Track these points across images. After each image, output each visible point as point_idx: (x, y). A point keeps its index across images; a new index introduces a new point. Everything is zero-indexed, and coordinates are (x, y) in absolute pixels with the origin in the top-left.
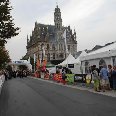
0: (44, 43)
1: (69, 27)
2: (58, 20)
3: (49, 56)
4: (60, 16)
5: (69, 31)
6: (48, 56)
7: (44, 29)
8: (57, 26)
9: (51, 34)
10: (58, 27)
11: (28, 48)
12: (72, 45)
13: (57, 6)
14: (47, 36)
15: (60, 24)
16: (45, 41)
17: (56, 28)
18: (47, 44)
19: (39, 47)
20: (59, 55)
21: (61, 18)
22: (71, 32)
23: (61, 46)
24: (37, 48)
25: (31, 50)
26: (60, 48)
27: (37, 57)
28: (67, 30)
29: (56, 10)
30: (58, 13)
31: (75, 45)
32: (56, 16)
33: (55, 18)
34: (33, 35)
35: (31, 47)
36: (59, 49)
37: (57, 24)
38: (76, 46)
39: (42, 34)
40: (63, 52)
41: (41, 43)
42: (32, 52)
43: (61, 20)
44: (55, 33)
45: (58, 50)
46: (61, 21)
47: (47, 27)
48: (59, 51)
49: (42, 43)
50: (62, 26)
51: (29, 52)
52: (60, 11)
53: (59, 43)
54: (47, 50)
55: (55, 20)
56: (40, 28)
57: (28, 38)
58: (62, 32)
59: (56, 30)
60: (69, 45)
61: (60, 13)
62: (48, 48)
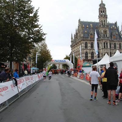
0: (88, 42)
1: (116, 23)
2: (103, 16)
3: (93, 55)
4: (105, 12)
5: (115, 28)
7: (88, 26)
10: (102, 24)
11: (72, 46)
12: (119, 43)
13: (102, 2)
14: (91, 34)
16: (89, 39)
18: (91, 42)
19: (82, 45)
21: (106, 14)
22: (117, 29)
23: (106, 44)
25: (75, 49)
28: (114, 26)
29: (100, 5)
30: (102, 9)
32: (101, 12)
33: (100, 14)
34: (77, 34)
35: (75, 45)
36: (103, 47)
39: (86, 32)
40: (109, 51)
41: (84, 42)
42: (76, 51)
43: (106, 17)
44: (100, 30)
45: (103, 49)
46: (107, 18)
47: (91, 25)
50: (108, 22)
51: (73, 51)
52: (105, 7)
53: (104, 41)
54: (91, 48)
55: (99, 17)
56: (83, 26)
57: (72, 36)
58: (107, 29)
59: (101, 27)
60: (115, 43)
61: (105, 8)
62: (92, 46)
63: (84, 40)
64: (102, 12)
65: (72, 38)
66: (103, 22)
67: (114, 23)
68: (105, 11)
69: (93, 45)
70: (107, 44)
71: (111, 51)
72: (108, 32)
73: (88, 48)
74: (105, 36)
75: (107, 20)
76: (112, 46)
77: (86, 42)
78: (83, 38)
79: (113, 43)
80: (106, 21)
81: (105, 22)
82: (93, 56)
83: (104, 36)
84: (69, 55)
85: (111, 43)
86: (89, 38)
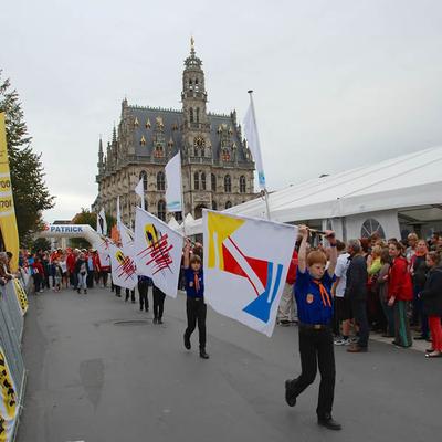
0: (147, 170)
1: (233, 116)
2: (195, 96)
3: (164, 208)
4: (199, 83)
5: (231, 130)
6: (159, 209)
7: (149, 123)
8: (188, 116)
9: (171, 141)
10: (192, 117)
11: (101, 180)
12: (238, 175)
13: (193, 53)
14: (159, 148)
15: (198, 110)
16: (152, 162)
17: (186, 123)
18: (157, 171)
19: (132, 181)
20: (193, 207)
21: (204, 89)
22: (237, 132)
23: (200, 178)
24: (126, 182)
25: (110, 190)
26: (197, 187)
27: (127, 212)
28: (225, 126)
29: (187, 62)
30: (193, 75)
31: (247, 174)
32: (188, 84)
33: (185, 89)
34: (115, 143)
36: (193, 188)
37: (191, 110)
38: (253, 178)
39: (143, 139)
40: (208, 198)
41: (138, 170)
42: (114, 195)
43: (202, 97)
44: (184, 137)
45: (191, 192)
46: (205, 101)
47: (159, 120)
48: (193, 194)
49: (143, 168)
50: (207, 112)
51: (104, 196)
52: (202, 68)
53: (194, 169)
54: (156, 190)
55: (183, 96)
56: (136, 122)
57: (101, 148)
58: (205, 135)
59: (186, 127)
60: (227, 176)
61: (202, 73)
62: (161, 184)
63: (135, 165)
64: (191, 82)
65: (101, 154)
66: (195, 113)
67: (228, 114)
68: (200, 80)
69: (163, 178)
70: (204, 177)
71: (217, 197)
72: (208, 143)
73: (149, 189)
74: (200, 155)
75: (205, 108)
76: (221, 182)
77: (143, 172)
78: (135, 159)
79: (223, 174)
80: (201, 109)
81: (201, 113)
82: (164, 214)
83: (196, 154)
84: (93, 206)
85: (217, 173)
86: (152, 158)
